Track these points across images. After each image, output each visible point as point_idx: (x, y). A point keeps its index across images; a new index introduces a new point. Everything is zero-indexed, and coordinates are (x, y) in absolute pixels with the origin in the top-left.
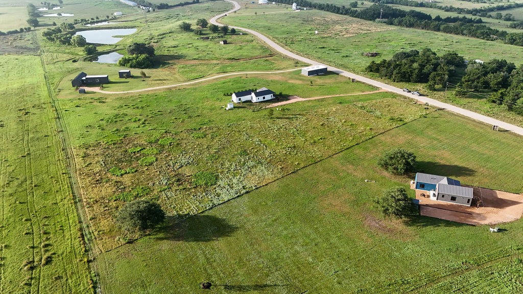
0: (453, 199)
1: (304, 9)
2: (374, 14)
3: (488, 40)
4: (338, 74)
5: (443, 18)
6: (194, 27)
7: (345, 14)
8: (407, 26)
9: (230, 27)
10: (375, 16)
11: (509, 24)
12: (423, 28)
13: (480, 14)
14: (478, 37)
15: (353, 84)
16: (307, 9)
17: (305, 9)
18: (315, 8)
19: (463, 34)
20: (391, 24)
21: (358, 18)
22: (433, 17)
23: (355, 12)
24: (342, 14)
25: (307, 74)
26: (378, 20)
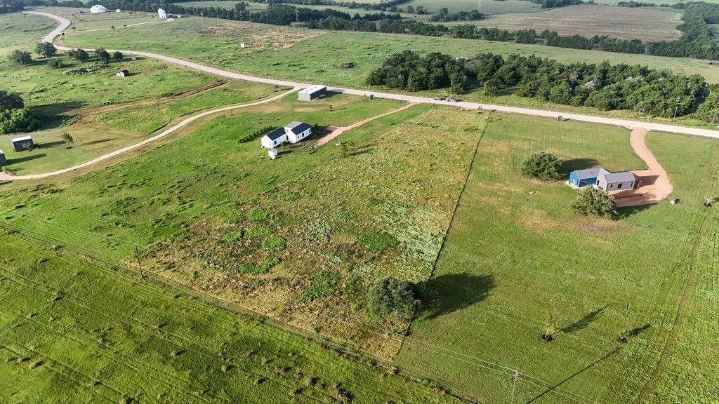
0: (620, 186)
1: (177, 17)
2: (287, 16)
3: (435, 36)
4: (341, 93)
5: (362, 16)
6: (34, 56)
7: (243, 20)
8: (336, 29)
9: (111, 51)
10: (288, 19)
11: (430, 18)
12: (356, 30)
13: (390, 9)
14: (423, 34)
15: (372, 101)
16: (182, 17)
17: (179, 16)
18: (192, 14)
19: (405, 33)
20: (314, 27)
21: (265, 23)
22: (352, 16)
23: (259, 16)
24: (238, 19)
25: (309, 99)
26: (293, 24)
